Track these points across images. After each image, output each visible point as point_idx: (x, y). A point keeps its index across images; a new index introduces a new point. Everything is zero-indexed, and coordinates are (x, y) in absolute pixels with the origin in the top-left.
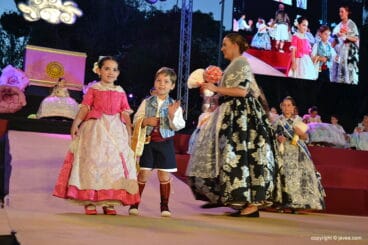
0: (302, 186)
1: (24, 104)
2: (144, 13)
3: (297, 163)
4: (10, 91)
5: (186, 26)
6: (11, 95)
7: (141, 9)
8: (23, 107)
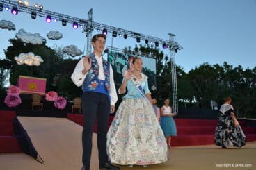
6: (15, 99)
8: (20, 104)
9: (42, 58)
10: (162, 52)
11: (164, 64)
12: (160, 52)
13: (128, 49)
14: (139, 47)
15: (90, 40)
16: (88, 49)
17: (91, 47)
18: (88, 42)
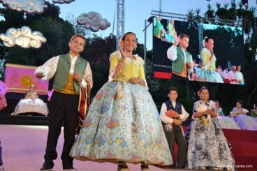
0: (219, 153)
1: (6, 105)
2: (89, 39)
3: (215, 136)
7: (87, 37)
8: (5, 108)
9: (45, 35)
13: (195, 14)
14: (216, 9)
15: (121, 2)
16: (118, 18)
17: (123, 14)
18: (118, 5)
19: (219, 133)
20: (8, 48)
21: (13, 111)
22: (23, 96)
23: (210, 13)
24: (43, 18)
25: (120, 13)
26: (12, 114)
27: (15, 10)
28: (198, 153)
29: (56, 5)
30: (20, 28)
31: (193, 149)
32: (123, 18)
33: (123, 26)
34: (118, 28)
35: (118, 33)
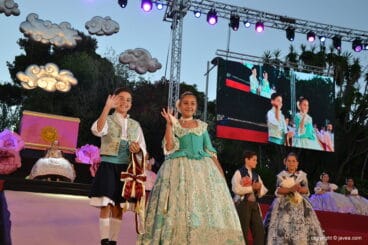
1: (20, 165)
2: (133, 83)
3: (303, 218)
4: (6, 153)
5: (174, 95)
6: (7, 157)
7: (130, 80)
8: (18, 169)
9: (75, 76)
10: (357, 62)
11: (362, 91)
12: (351, 62)
13: (273, 57)
14: (300, 52)
15: (178, 37)
16: (173, 57)
17: (180, 52)
18: (174, 40)
19: (308, 215)
20: (27, 90)
21: (29, 173)
22: (42, 154)
23: (292, 56)
24: (77, 53)
25: (176, 51)
26: (28, 178)
27: (40, 43)
28: (280, 240)
29: (92, 37)
30: (44, 65)
31: (274, 235)
32: (179, 58)
33: (179, 68)
34: (172, 71)
35: (172, 76)
